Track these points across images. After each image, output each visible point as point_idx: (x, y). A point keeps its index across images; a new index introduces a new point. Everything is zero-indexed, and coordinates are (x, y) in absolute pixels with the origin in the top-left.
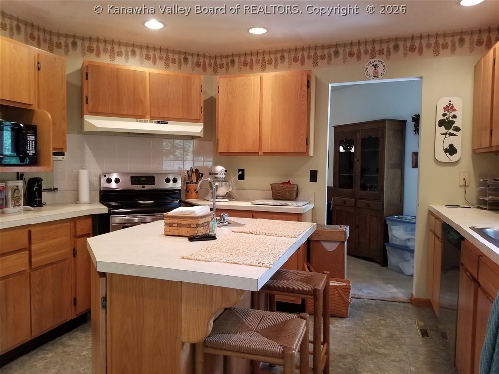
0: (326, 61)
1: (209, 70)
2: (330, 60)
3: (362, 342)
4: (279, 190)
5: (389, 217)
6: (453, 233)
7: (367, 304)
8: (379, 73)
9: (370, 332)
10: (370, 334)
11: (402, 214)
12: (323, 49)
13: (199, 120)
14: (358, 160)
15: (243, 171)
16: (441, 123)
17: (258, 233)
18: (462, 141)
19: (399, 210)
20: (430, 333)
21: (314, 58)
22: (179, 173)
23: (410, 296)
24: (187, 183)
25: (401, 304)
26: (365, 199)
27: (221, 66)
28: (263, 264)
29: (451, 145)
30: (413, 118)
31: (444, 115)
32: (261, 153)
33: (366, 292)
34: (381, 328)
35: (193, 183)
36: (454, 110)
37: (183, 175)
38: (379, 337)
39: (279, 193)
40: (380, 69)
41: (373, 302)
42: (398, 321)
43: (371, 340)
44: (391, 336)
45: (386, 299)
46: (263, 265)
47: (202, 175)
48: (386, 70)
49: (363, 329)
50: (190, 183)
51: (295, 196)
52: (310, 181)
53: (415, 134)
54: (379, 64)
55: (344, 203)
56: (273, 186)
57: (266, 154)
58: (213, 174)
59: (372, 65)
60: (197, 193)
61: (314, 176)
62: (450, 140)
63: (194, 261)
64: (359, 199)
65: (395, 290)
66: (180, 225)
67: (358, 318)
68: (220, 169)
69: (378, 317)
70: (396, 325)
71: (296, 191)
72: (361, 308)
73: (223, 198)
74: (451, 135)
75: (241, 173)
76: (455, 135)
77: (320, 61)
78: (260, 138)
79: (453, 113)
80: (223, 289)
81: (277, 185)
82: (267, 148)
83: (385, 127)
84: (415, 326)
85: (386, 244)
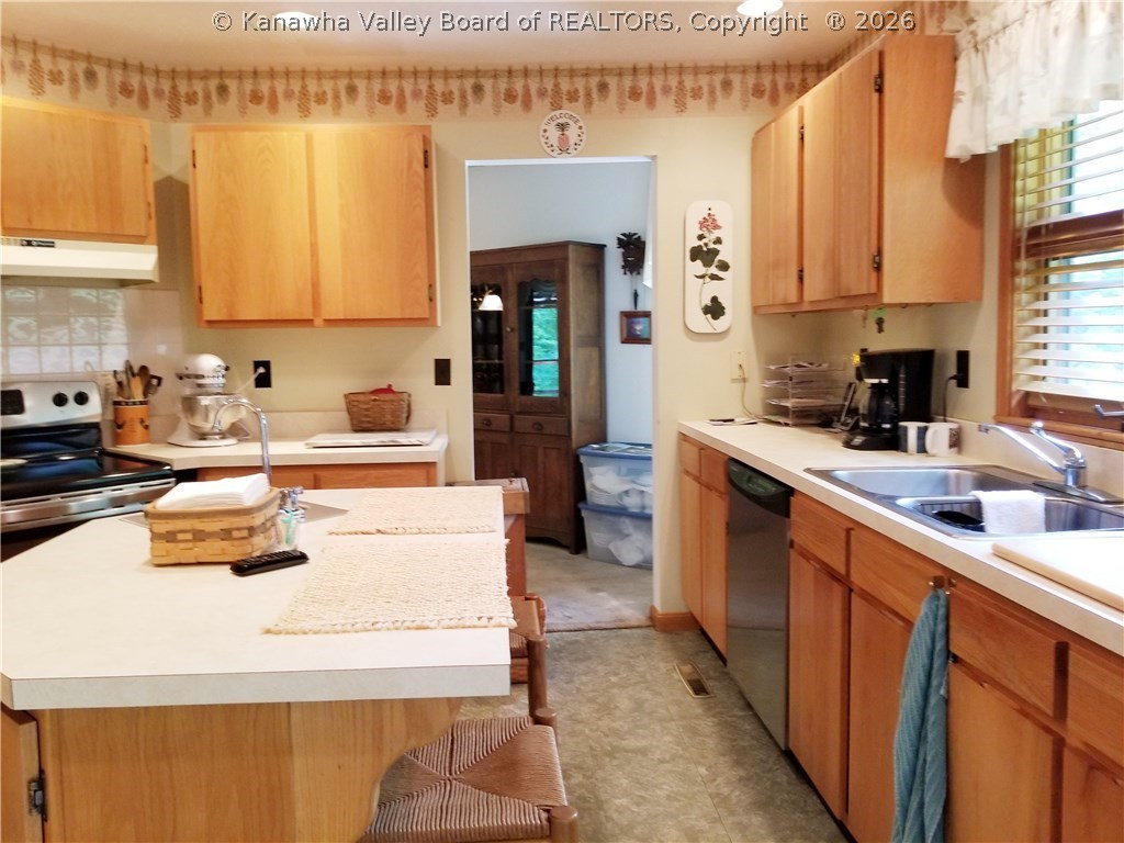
0: (455, 106)
1: (159, 107)
2: (464, 105)
3: (587, 731)
4: (367, 410)
5: (584, 450)
6: (761, 481)
7: (571, 643)
8: (572, 143)
9: (596, 707)
10: (598, 711)
11: (605, 441)
12: (446, 78)
13: (145, 237)
14: (512, 330)
15: (266, 364)
16: (696, 254)
17: (400, 530)
18: (734, 290)
19: (599, 432)
20: (709, 684)
21: (428, 98)
22: (92, 379)
23: (647, 612)
24: (116, 403)
25: (634, 631)
26: (529, 413)
27: (191, 99)
28: (490, 619)
29: (714, 299)
30: (619, 239)
31: (701, 237)
32: (319, 322)
33: (560, 615)
34: (615, 691)
35: (134, 403)
36: (717, 227)
37: (102, 382)
38: (618, 713)
39: (367, 416)
40: (572, 133)
41: (580, 636)
42: (642, 669)
43: (604, 723)
44: (639, 705)
45: (603, 625)
46: (492, 622)
47: (160, 379)
48: (584, 137)
49: (580, 702)
50: (127, 404)
51: (404, 421)
52: (437, 384)
53: (625, 273)
54: (570, 122)
55: (487, 425)
56: (352, 401)
57: (330, 322)
58: (188, 376)
59: (555, 123)
60: (146, 427)
61: (443, 372)
62: (713, 289)
63: (301, 637)
64: (520, 413)
65: (614, 603)
66: (199, 536)
67: (562, 677)
68: (209, 363)
69: (600, 668)
70: (640, 679)
71: (406, 409)
72: (562, 655)
73: (223, 438)
74: (714, 277)
75: (261, 370)
76: (721, 279)
77: (441, 107)
78: (315, 285)
79: (717, 234)
80: (409, 704)
81: (361, 398)
82: (333, 309)
83: (566, 259)
84: (676, 676)
85: (581, 505)
